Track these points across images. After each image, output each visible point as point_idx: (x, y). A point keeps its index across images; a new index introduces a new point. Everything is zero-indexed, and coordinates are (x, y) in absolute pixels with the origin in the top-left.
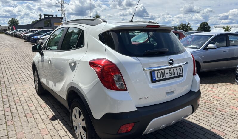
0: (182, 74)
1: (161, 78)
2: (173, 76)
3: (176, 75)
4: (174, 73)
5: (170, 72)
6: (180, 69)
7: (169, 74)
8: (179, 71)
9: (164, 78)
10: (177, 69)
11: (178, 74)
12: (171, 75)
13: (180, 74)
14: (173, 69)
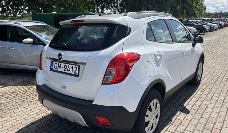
0: (77, 74)
1: (57, 70)
2: (67, 72)
3: (70, 72)
4: (68, 69)
5: (65, 67)
6: (76, 68)
7: (64, 68)
8: (74, 69)
9: (59, 70)
10: (72, 67)
11: (72, 72)
12: (65, 70)
13: (74, 73)
14: (69, 66)
